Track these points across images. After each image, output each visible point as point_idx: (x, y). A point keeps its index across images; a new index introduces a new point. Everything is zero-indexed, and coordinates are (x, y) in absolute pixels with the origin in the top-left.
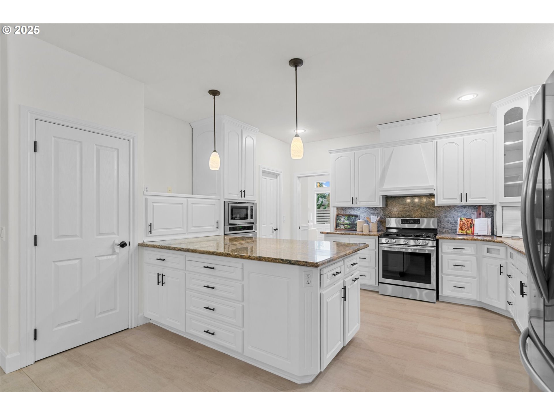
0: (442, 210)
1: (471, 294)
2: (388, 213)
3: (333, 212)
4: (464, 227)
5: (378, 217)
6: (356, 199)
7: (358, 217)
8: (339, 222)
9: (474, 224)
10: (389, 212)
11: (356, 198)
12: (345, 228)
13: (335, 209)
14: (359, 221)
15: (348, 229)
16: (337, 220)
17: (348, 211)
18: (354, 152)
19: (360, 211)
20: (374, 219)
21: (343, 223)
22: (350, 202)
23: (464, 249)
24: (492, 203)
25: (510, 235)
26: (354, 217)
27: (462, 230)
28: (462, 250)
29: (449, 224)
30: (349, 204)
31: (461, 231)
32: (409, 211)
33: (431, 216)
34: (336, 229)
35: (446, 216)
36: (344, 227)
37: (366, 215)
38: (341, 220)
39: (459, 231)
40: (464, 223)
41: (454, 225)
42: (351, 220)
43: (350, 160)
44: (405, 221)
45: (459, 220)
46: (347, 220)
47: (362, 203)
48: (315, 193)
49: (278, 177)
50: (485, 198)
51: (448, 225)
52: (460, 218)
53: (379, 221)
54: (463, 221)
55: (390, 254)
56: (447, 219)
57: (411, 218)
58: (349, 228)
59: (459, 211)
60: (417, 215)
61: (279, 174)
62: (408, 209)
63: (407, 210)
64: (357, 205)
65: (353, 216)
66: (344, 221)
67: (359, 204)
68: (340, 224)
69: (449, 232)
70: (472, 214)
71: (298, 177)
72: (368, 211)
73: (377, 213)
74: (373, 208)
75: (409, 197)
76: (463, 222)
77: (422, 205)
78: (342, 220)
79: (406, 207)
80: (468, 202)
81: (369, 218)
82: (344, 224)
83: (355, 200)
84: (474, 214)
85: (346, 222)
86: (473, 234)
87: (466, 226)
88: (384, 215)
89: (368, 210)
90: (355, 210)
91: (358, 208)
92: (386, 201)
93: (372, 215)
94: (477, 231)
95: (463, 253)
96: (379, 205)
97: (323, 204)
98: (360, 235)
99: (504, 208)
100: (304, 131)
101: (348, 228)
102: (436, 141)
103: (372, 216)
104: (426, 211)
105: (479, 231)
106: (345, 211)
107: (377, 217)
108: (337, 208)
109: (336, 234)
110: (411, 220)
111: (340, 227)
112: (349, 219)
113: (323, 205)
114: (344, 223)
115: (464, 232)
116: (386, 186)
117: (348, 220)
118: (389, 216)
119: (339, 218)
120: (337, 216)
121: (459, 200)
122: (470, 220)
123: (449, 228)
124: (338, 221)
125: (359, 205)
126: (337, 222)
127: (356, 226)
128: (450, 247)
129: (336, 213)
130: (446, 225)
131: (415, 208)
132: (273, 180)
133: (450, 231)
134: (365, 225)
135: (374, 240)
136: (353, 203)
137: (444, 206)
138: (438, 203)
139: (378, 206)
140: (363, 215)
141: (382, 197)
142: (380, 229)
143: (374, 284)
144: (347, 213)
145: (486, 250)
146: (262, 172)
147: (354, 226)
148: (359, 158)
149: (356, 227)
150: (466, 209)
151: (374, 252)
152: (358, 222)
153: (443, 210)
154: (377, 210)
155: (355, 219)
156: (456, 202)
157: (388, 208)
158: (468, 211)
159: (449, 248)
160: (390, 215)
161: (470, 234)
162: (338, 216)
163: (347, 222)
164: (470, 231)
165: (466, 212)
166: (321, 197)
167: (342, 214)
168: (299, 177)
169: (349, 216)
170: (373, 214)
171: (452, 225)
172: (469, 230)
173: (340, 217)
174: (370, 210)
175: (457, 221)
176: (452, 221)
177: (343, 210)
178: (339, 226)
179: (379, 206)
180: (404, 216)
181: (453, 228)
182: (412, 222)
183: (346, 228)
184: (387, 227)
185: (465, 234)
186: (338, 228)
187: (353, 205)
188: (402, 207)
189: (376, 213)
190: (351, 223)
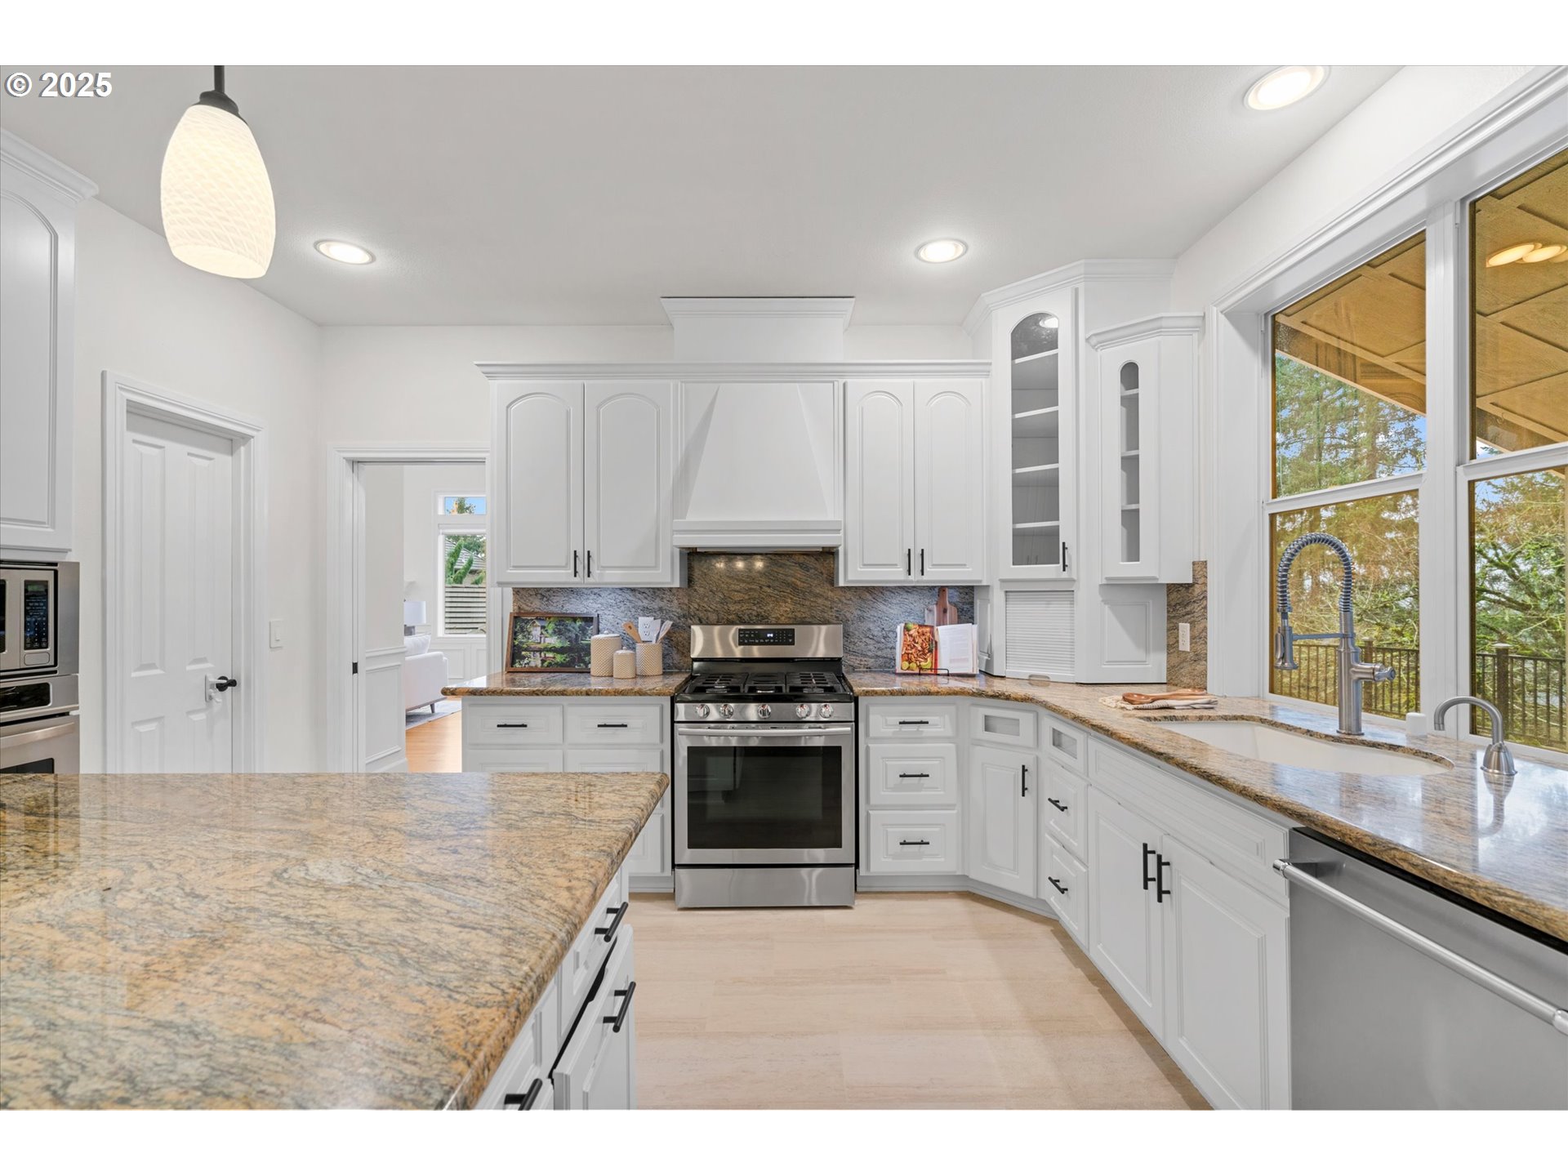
0: (850, 599)
1: (943, 859)
2: (696, 606)
3: (498, 606)
4: (913, 650)
5: (662, 623)
6: (589, 556)
7: (595, 621)
8: (523, 643)
9: (936, 643)
10: (699, 605)
11: (589, 552)
12: (546, 664)
13: (509, 591)
14: (598, 640)
15: (559, 669)
16: (514, 635)
17: (555, 599)
18: (580, 382)
19: (600, 600)
20: (650, 629)
21: (539, 646)
22: (565, 567)
23: (927, 723)
24: (981, 581)
25: (1025, 672)
26: (579, 623)
27: (910, 661)
28: (922, 727)
29: (868, 641)
30: (562, 576)
31: (906, 664)
32: (759, 602)
33: (824, 617)
34: (512, 669)
35: (861, 619)
36: (543, 661)
37: (623, 615)
38: (529, 633)
39: (900, 665)
40: (914, 640)
41: (881, 645)
42: (570, 634)
43: (568, 413)
44: (750, 634)
45: (900, 629)
46: (555, 632)
47: (608, 574)
48: (441, 531)
49: (242, 448)
50: (964, 565)
51: (867, 644)
52: (903, 625)
53: (669, 636)
54: (911, 632)
55: (711, 761)
56: (864, 626)
57: (767, 623)
58: (562, 665)
59: (894, 601)
60: (782, 615)
61: (246, 439)
62: (756, 595)
63: (754, 599)
64: (591, 580)
65: (575, 619)
66: (541, 636)
67: (599, 576)
68: (526, 650)
69: (870, 664)
70: (926, 612)
71: (347, 460)
72: (630, 602)
73: (661, 609)
74: (647, 591)
75: (759, 557)
76: (911, 636)
77: (798, 583)
78: (534, 633)
79: (751, 589)
80: (925, 578)
81: (633, 626)
82: (540, 651)
83: (583, 562)
84: (930, 611)
85: (548, 640)
86: (934, 671)
87: (920, 648)
88: (684, 616)
89: (630, 598)
90: (585, 597)
91: (596, 591)
92: (690, 568)
93: (644, 616)
94: (945, 663)
95: (924, 735)
96: (668, 579)
97: (472, 568)
98: (607, 693)
99: (1011, 595)
100: (367, 258)
101: (557, 664)
102: (842, 381)
103: (642, 620)
104: (807, 603)
105: (952, 661)
106: (548, 600)
107: (659, 621)
108: (514, 589)
109: (509, 693)
110: (770, 631)
111: (526, 661)
112: (560, 630)
113: (473, 572)
114: (541, 646)
115: (913, 665)
116: (693, 517)
117: (558, 633)
118: (700, 620)
119: (522, 628)
120: (516, 618)
121: (902, 569)
122: (928, 629)
123: (870, 654)
124: (520, 636)
125: (598, 580)
126: (516, 643)
127: (588, 654)
128: (888, 718)
129: (510, 608)
130: (863, 645)
131: (776, 592)
132: (210, 459)
133: (871, 662)
134: (620, 652)
135: (657, 710)
136: (576, 572)
137: (856, 588)
138: (850, 578)
139: (663, 583)
140: (611, 617)
141: (681, 553)
142: (670, 661)
143: (659, 870)
144: (553, 609)
145: (981, 723)
146: (128, 412)
147: (580, 657)
148: (598, 407)
149: (587, 658)
150: (911, 598)
151: (658, 754)
152: (595, 640)
153: (855, 600)
154: (658, 599)
155: (583, 630)
156: (895, 575)
157: (695, 590)
158: (916, 603)
159: (886, 721)
160: (701, 615)
161: (929, 672)
162: (519, 621)
163: (553, 641)
164: (927, 664)
165: (912, 606)
166: (468, 548)
167: (532, 613)
168: (355, 463)
169: (562, 621)
170: (646, 611)
171: (877, 645)
172: (926, 660)
173: (527, 622)
174: (635, 596)
175: (894, 632)
176: (876, 631)
177: (539, 597)
178: (524, 658)
179: (668, 583)
180: (746, 618)
181: (879, 653)
182: (770, 638)
183: (550, 665)
184: (692, 656)
185: (917, 671)
186: (517, 665)
187: (577, 579)
188: (738, 588)
189: (656, 607)
190: (567, 644)
